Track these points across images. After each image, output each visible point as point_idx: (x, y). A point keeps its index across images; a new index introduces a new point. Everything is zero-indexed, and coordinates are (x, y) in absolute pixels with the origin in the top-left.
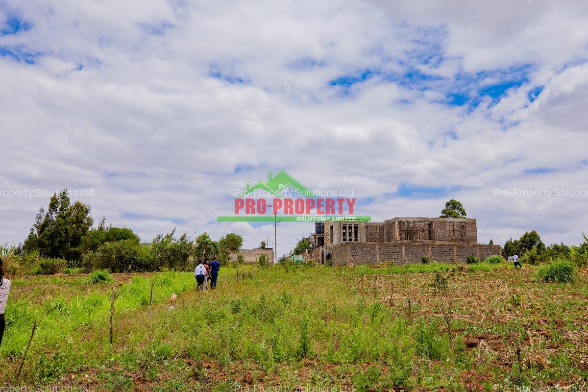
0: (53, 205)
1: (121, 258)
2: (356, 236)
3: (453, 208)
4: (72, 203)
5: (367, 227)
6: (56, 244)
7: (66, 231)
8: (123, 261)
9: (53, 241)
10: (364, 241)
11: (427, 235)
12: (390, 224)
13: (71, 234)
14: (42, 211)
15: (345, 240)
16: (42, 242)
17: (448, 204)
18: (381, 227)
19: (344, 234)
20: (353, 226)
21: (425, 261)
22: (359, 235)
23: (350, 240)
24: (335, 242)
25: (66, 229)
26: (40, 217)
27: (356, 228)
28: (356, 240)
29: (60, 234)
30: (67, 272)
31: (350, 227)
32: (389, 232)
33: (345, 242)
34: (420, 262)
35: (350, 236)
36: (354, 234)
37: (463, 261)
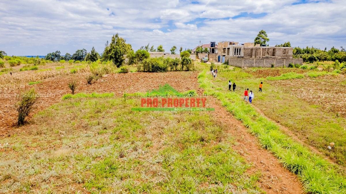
2: (240, 53)
5: (244, 49)
10: (243, 55)
11: (272, 54)
12: (256, 49)
15: (235, 54)
18: (251, 49)
19: (235, 52)
22: (241, 52)
24: (231, 55)
27: (240, 49)
29: (118, 52)
31: (238, 49)
32: (256, 52)
33: (235, 56)
34: (271, 66)
35: (237, 53)
36: (239, 52)
37: (287, 65)
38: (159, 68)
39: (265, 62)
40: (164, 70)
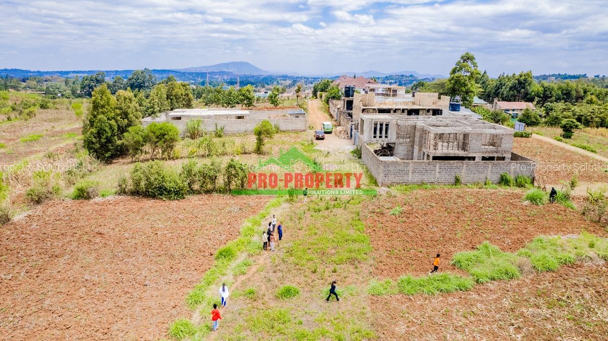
2: (386, 133)
5: (397, 125)
7: (111, 127)
10: (394, 138)
11: (461, 145)
12: (424, 131)
15: (375, 137)
18: (413, 127)
19: (375, 131)
20: (384, 124)
21: (457, 179)
22: (389, 132)
23: (381, 137)
24: (366, 139)
27: (387, 125)
28: (386, 137)
31: (381, 125)
32: (421, 137)
33: (374, 141)
34: (453, 180)
35: (381, 133)
36: (384, 131)
37: (496, 178)
38: (165, 189)
39: (437, 170)
40: (178, 194)
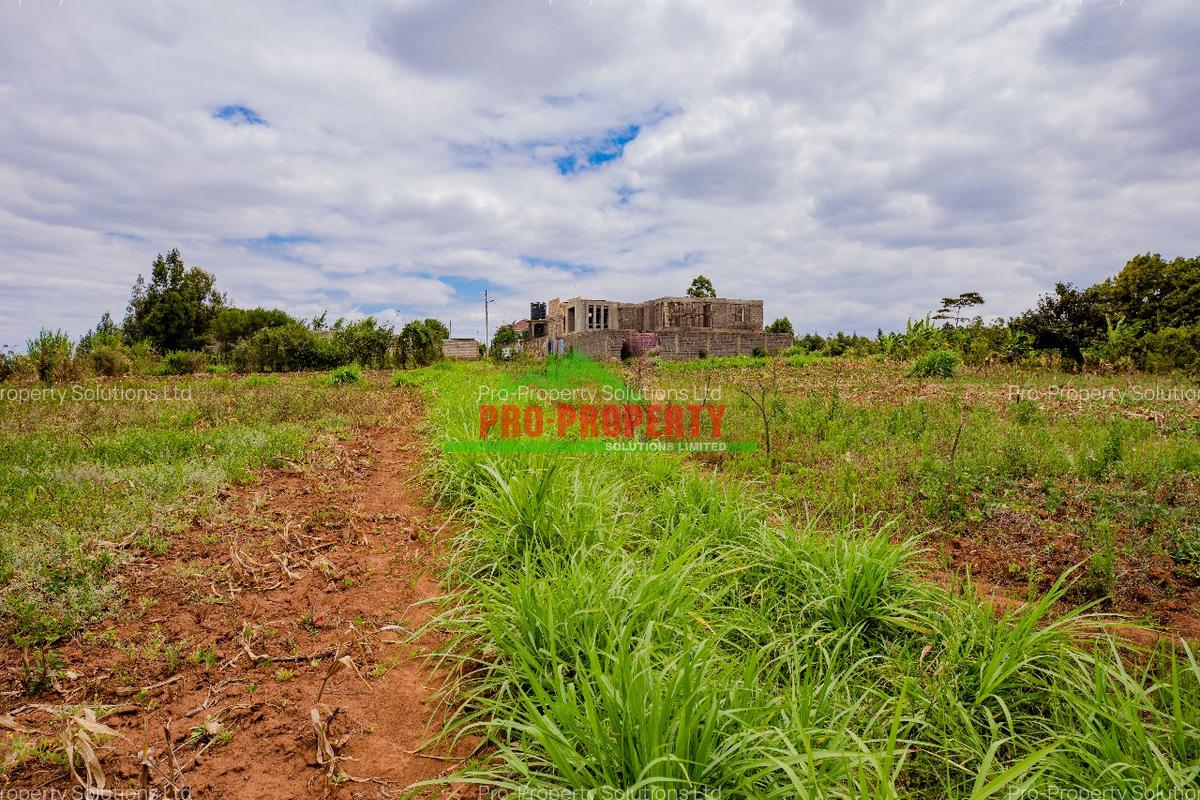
0: (159, 273)
1: (291, 351)
2: (606, 321)
3: (701, 283)
4: (187, 269)
5: (619, 309)
6: (173, 331)
8: (296, 355)
9: (168, 327)
10: (616, 326)
11: (702, 321)
12: (655, 307)
13: (194, 315)
14: (140, 280)
15: (591, 327)
16: (151, 327)
17: (695, 282)
18: (641, 310)
19: (591, 319)
20: (602, 309)
21: (702, 355)
22: (610, 318)
23: (598, 327)
24: (578, 328)
25: (186, 309)
26: (138, 291)
27: (606, 311)
28: (606, 327)
30: (211, 371)
31: (598, 310)
32: (652, 317)
33: (591, 330)
34: (697, 356)
35: (598, 321)
36: (602, 319)
39: (677, 343)
